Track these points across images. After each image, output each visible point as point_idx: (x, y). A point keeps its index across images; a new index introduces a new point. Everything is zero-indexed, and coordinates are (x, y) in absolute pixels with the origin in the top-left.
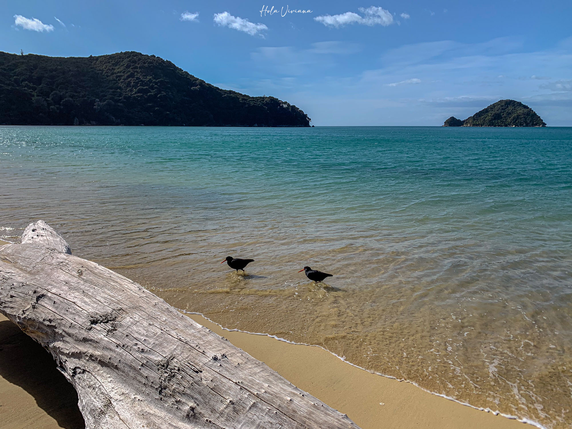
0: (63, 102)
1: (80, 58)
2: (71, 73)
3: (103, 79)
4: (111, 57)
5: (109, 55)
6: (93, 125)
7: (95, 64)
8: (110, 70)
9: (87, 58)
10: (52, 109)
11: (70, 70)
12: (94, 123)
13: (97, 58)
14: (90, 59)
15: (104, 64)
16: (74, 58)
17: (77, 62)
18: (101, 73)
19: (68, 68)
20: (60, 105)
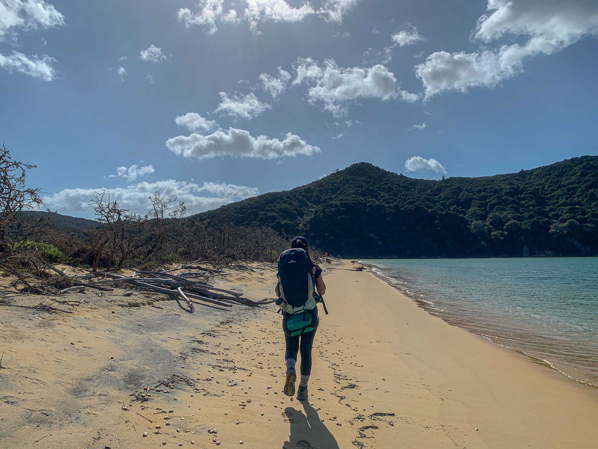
0: (507, 226)
1: (509, 174)
2: (503, 192)
3: (547, 194)
4: (552, 168)
5: (547, 166)
6: (550, 256)
7: (530, 179)
8: (554, 183)
9: (518, 174)
10: (494, 235)
11: (502, 189)
12: (550, 252)
13: (531, 172)
14: (522, 175)
15: (543, 177)
16: (501, 175)
17: (507, 179)
18: (543, 189)
19: (499, 186)
20: (502, 229)
